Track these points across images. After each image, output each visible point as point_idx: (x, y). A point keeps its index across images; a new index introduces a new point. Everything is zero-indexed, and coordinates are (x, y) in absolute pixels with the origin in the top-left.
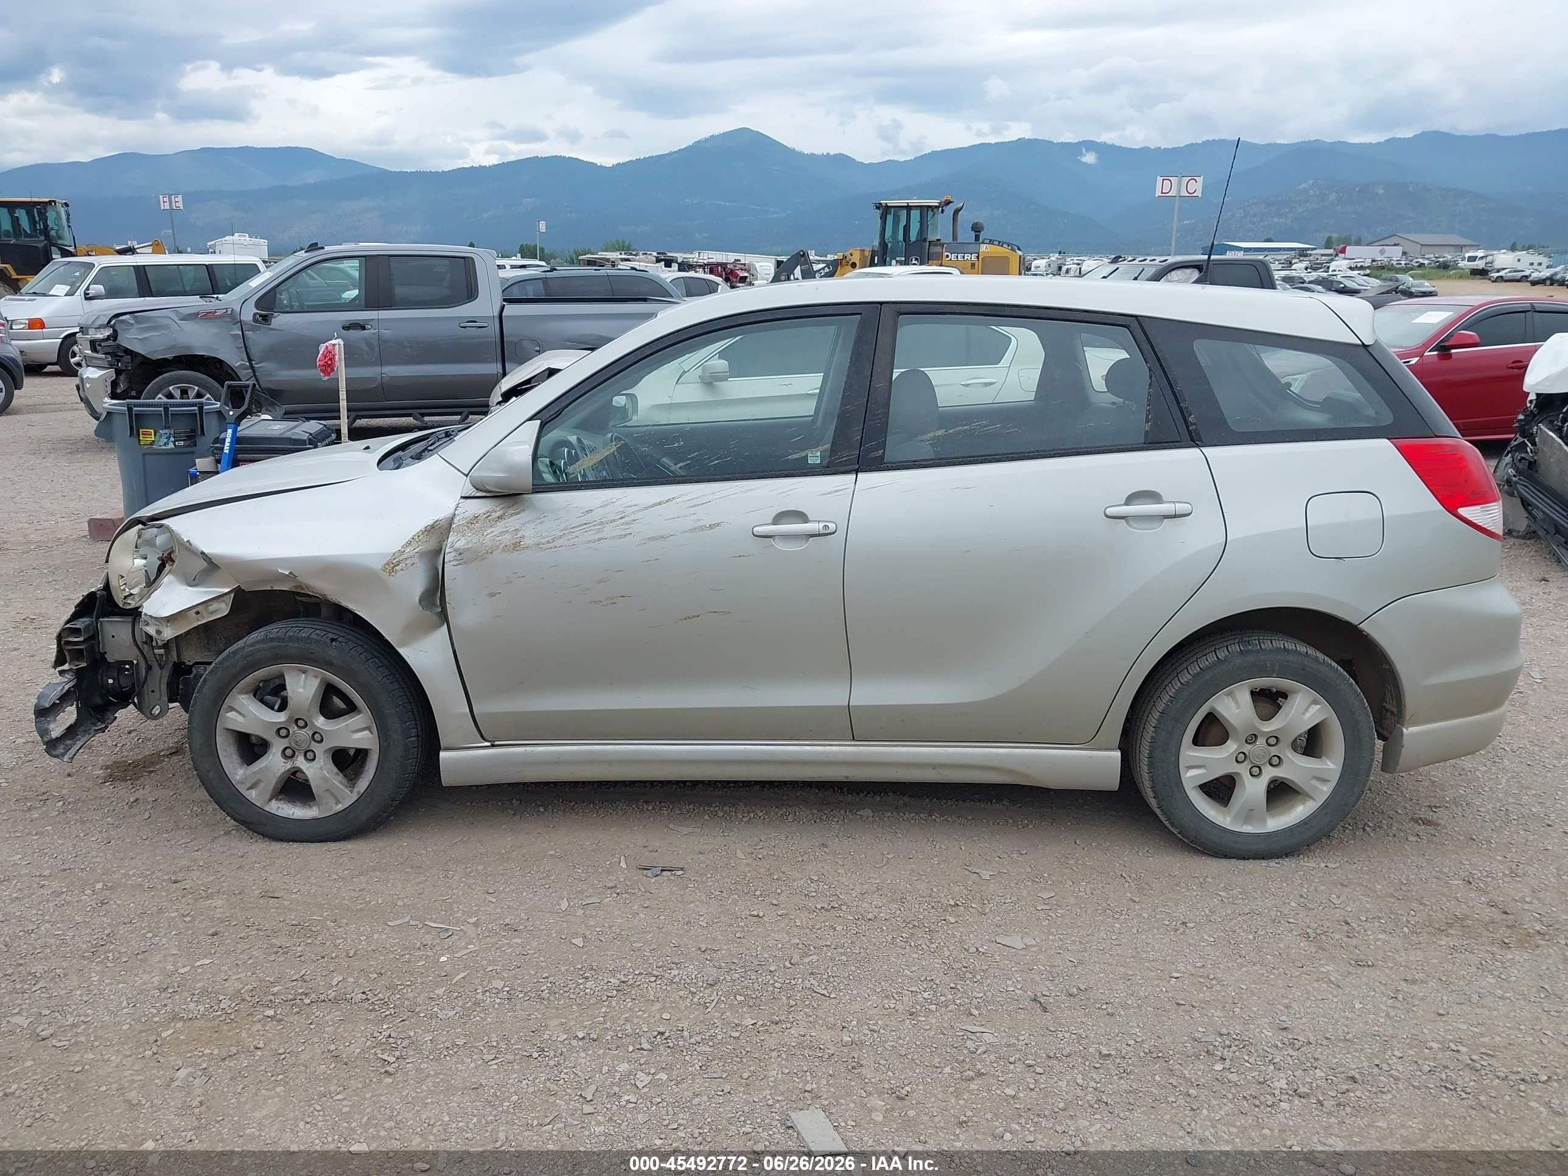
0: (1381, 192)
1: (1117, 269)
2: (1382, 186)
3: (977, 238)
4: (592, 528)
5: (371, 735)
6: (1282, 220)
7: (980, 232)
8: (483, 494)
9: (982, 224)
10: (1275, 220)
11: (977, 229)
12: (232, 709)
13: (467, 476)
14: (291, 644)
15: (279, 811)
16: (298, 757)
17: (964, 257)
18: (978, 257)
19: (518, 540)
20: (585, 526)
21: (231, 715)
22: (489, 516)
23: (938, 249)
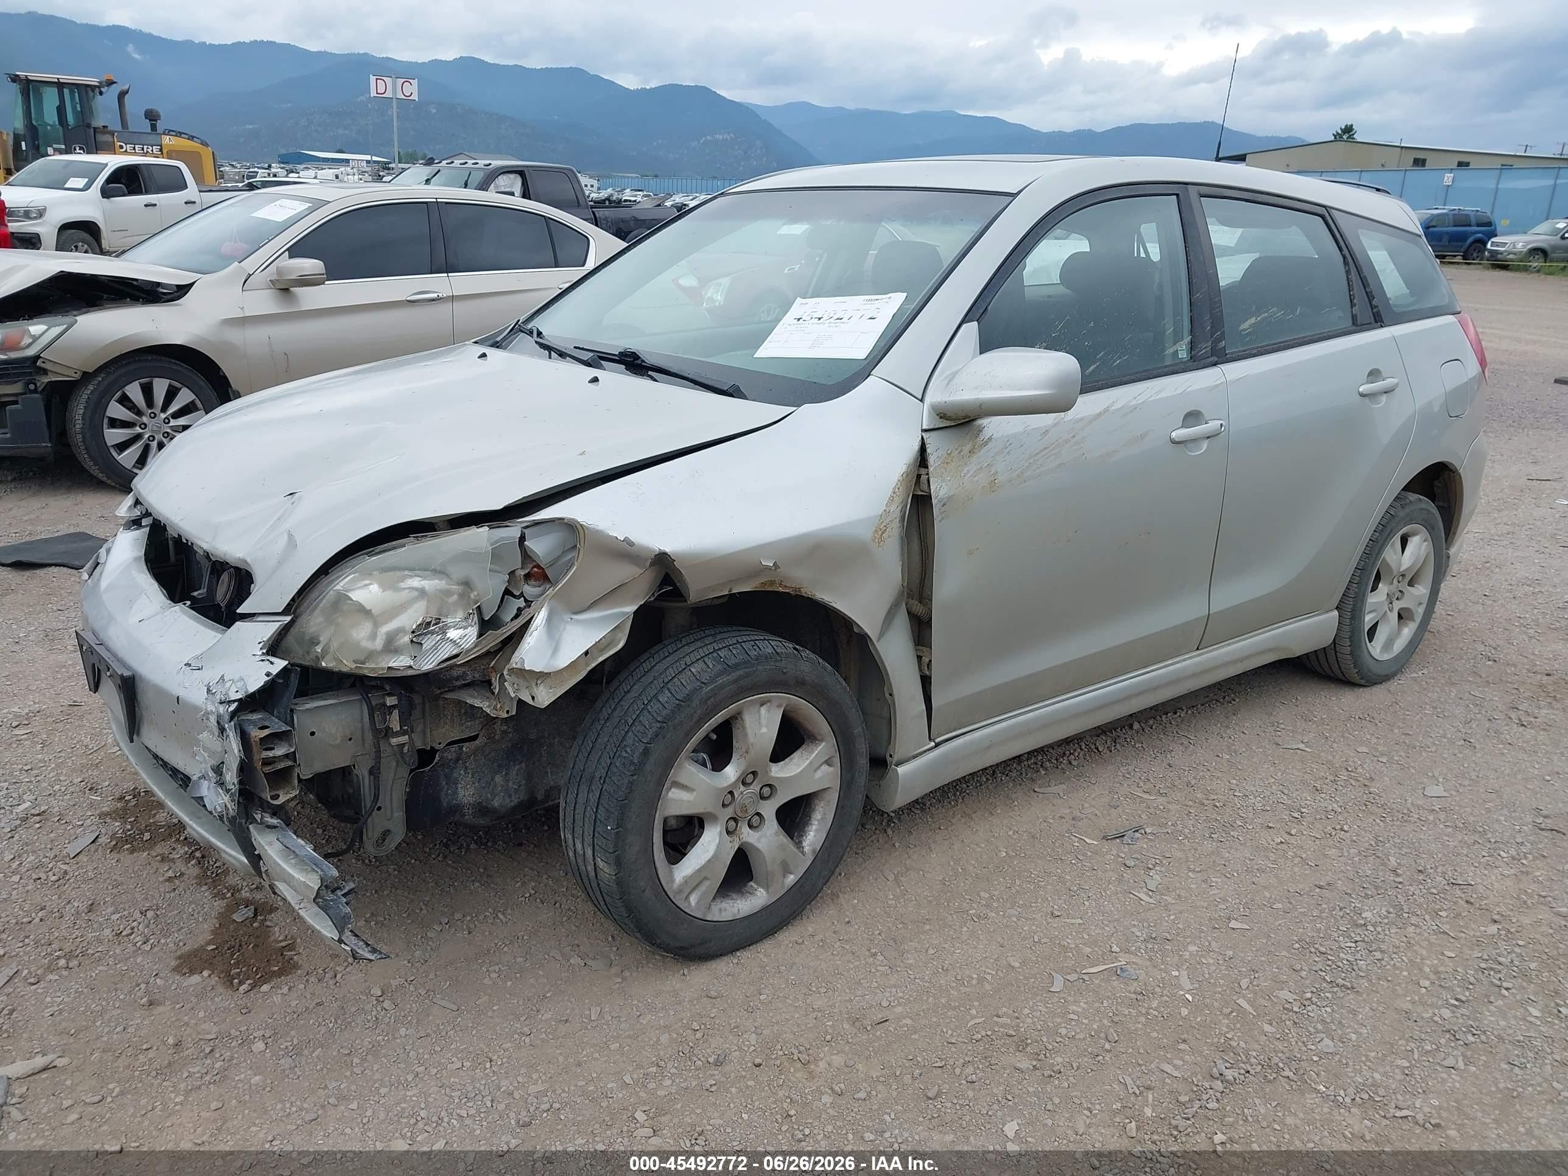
0: (434, 111)
1: (439, 171)
2: (433, 106)
3: (154, 128)
4: (1052, 453)
5: (832, 769)
6: (347, 132)
7: (156, 120)
8: (948, 423)
9: (157, 112)
10: (341, 131)
11: (152, 117)
12: (676, 784)
13: (922, 400)
14: (760, 668)
15: (723, 913)
16: (741, 828)
17: (143, 149)
18: (161, 150)
19: (992, 479)
20: (1046, 452)
21: (675, 794)
22: (961, 451)
23: (107, 138)
